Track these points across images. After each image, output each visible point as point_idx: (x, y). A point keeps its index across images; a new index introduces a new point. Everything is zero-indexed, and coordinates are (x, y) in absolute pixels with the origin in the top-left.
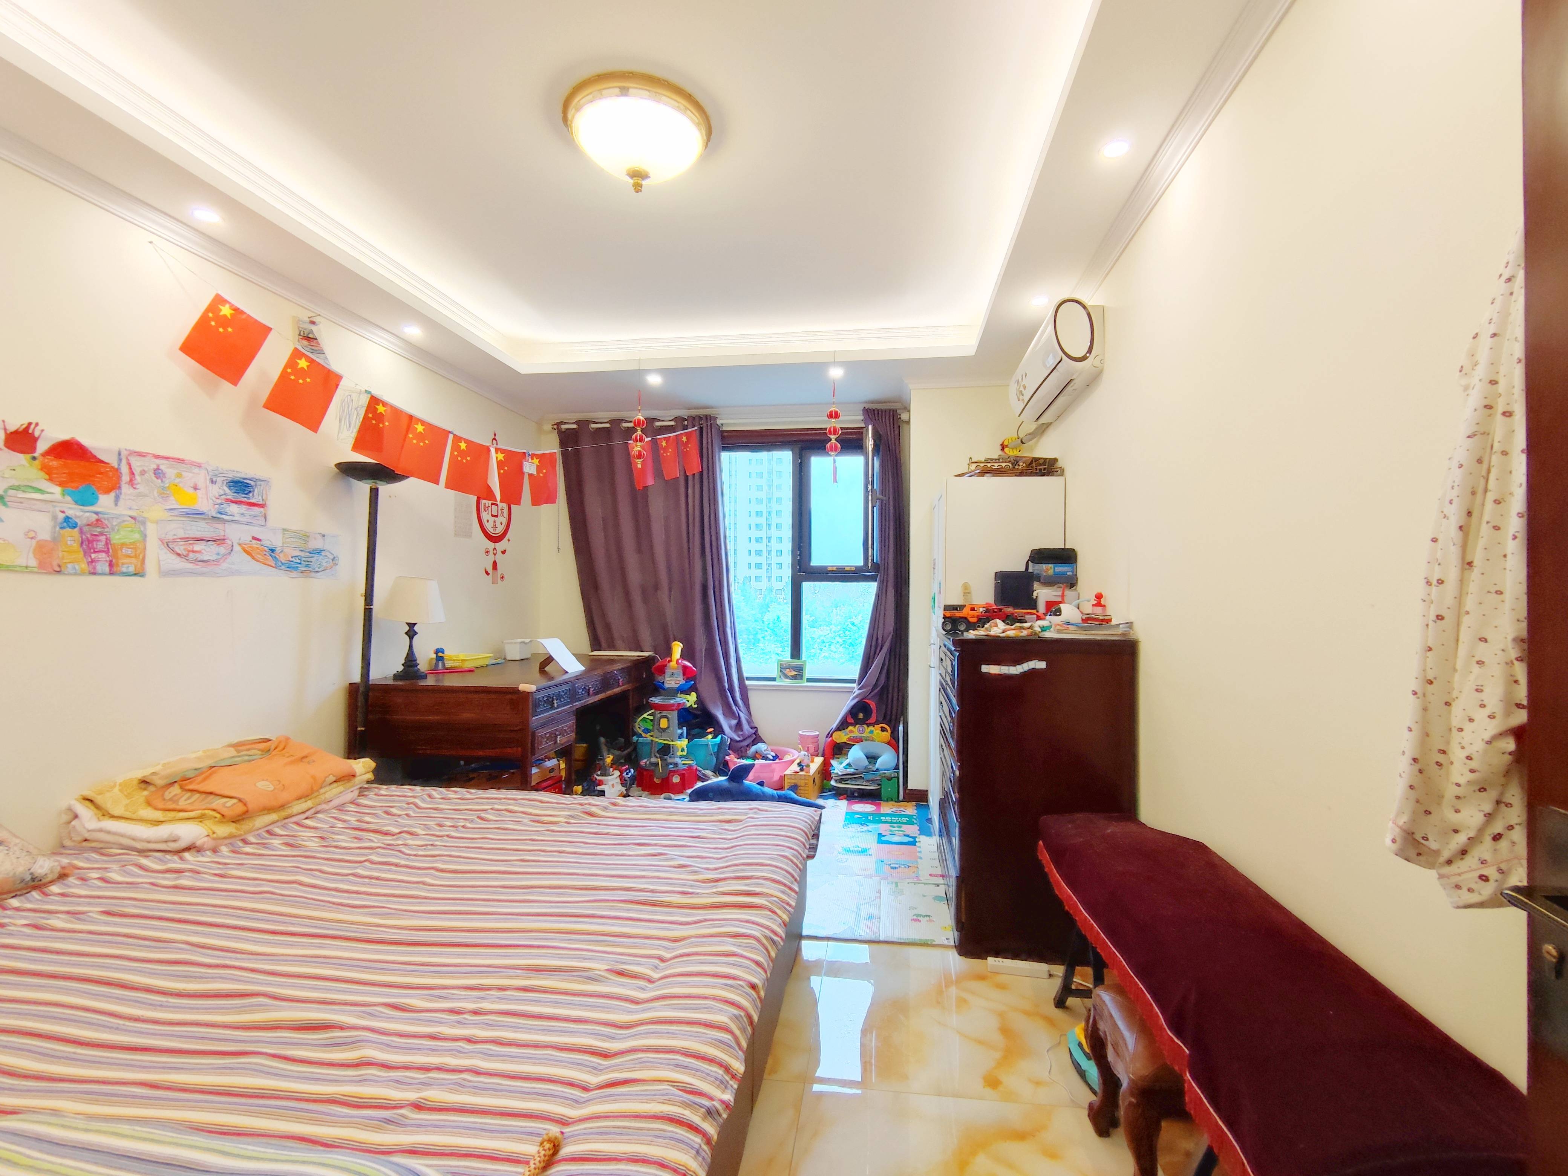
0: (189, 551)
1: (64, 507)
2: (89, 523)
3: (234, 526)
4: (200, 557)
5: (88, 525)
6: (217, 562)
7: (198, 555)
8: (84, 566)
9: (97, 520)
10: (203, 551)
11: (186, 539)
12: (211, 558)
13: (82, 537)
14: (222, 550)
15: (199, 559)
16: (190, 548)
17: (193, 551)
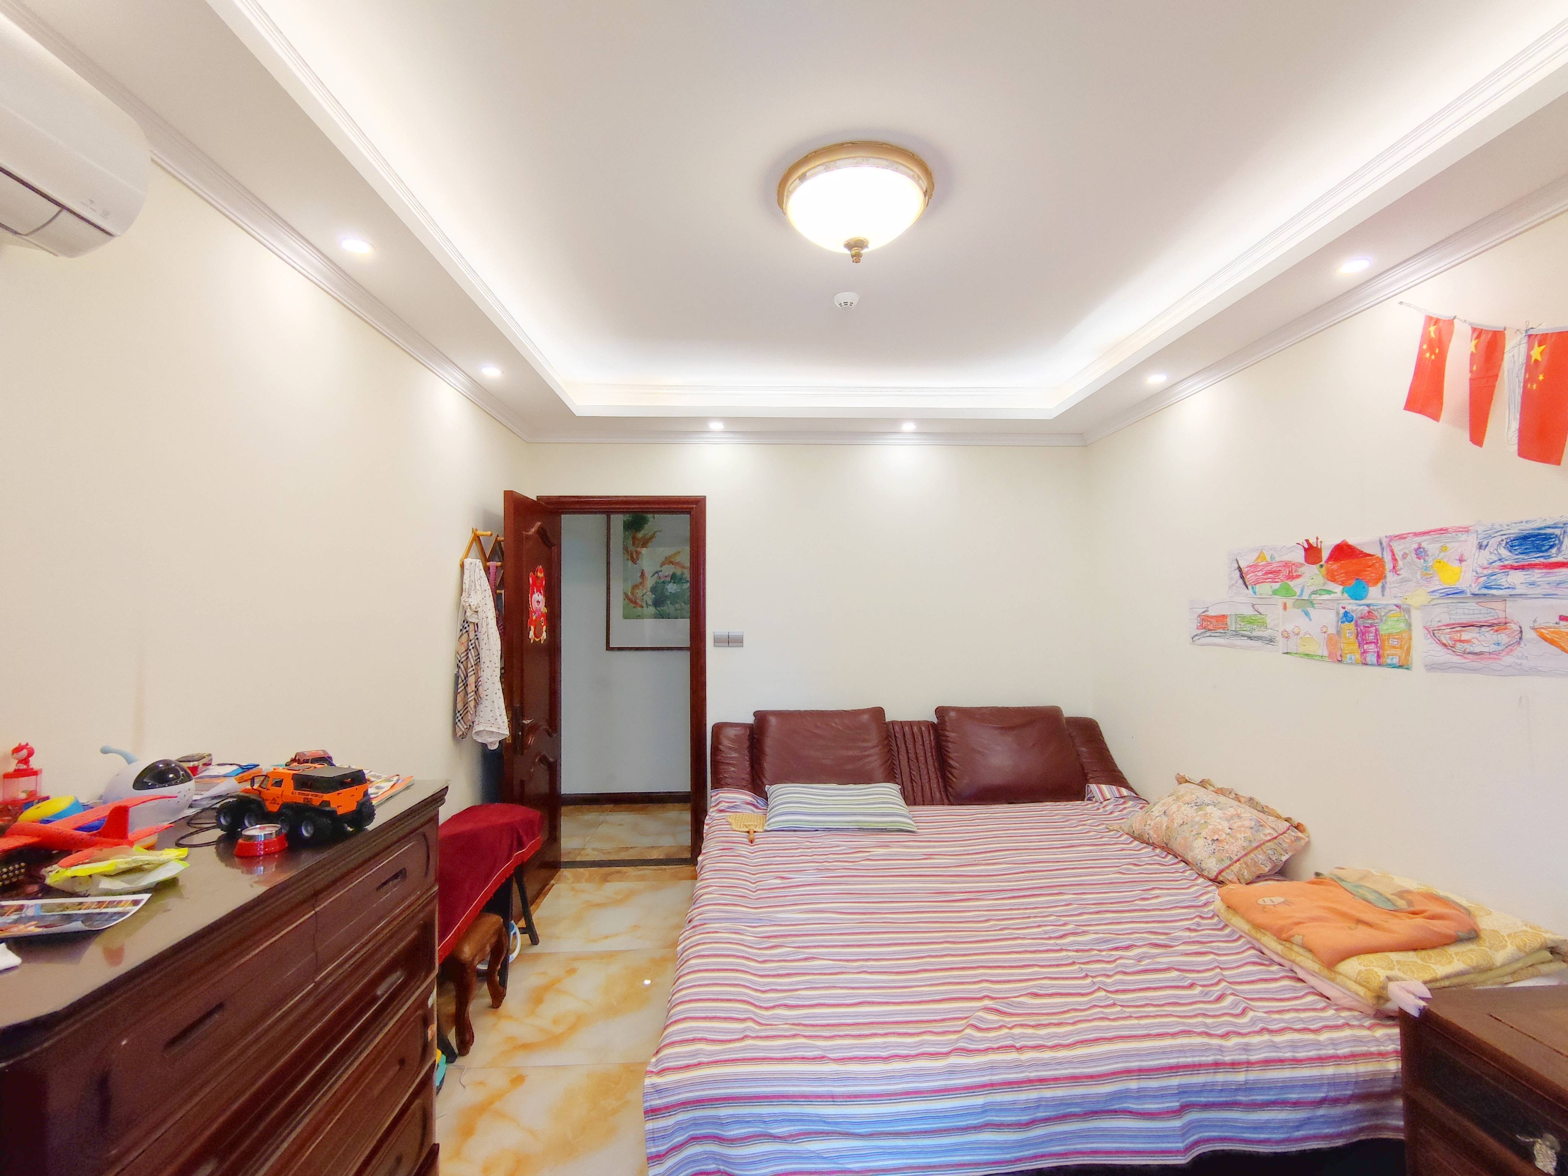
0: (1455, 641)
1: (1344, 603)
2: (1363, 615)
3: (1521, 602)
4: (1469, 648)
5: (1362, 618)
6: (1494, 655)
7: (1466, 646)
8: (1358, 656)
9: (1369, 612)
10: (1474, 641)
11: (1452, 626)
12: (1486, 650)
13: (1357, 629)
14: (1503, 638)
15: (1468, 651)
16: (1457, 636)
17: (1460, 641)
